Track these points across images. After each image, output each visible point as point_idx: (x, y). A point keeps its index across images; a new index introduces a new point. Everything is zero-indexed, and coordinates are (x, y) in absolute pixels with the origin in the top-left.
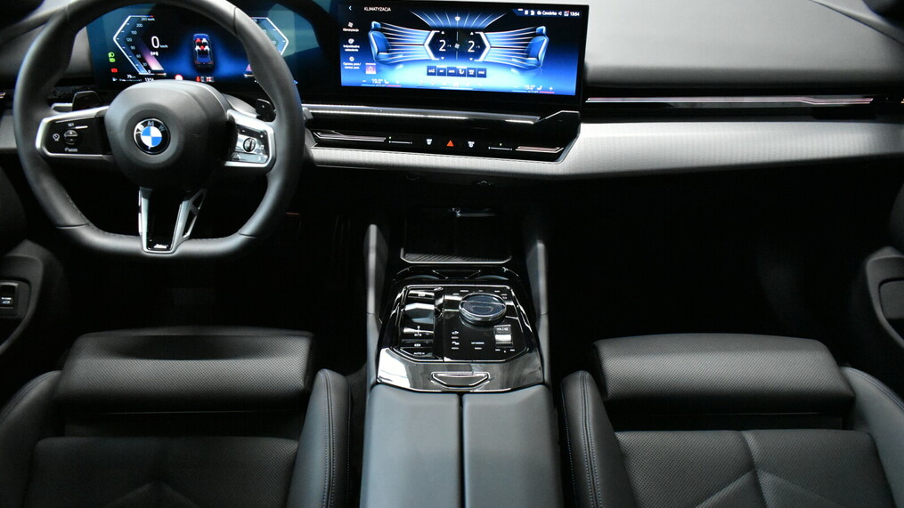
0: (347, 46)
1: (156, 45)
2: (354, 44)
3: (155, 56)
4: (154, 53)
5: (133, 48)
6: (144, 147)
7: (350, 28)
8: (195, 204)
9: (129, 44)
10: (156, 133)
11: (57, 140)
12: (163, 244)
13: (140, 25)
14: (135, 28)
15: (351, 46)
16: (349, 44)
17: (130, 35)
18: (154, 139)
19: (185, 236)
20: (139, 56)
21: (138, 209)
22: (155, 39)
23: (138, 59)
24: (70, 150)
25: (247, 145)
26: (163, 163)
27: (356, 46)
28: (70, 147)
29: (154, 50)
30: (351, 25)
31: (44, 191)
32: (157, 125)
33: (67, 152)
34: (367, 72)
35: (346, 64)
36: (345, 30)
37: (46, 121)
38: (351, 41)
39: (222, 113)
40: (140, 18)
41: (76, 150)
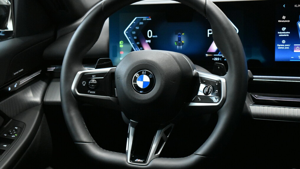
0: (280, 33)
1: (150, 35)
2: (286, 31)
3: (148, 43)
4: (148, 41)
5: (135, 38)
6: (138, 88)
7: (283, 20)
8: (166, 133)
9: (133, 35)
10: (146, 79)
11: (84, 85)
12: (141, 159)
13: (141, 23)
14: (138, 25)
15: (284, 33)
16: (282, 31)
17: (134, 30)
18: (145, 83)
19: (156, 155)
20: (138, 43)
21: (127, 136)
22: (150, 32)
23: (138, 45)
24: (91, 92)
25: (206, 90)
26: (149, 99)
27: (287, 33)
28: (92, 90)
29: (148, 39)
30: (284, 17)
31: (71, 118)
32: (148, 74)
33: (89, 93)
34: (295, 51)
35: (279, 45)
36: (280, 21)
37: (80, 73)
38: (284, 29)
39: (191, 71)
40: (142, 19)
41: (94, 92)
